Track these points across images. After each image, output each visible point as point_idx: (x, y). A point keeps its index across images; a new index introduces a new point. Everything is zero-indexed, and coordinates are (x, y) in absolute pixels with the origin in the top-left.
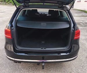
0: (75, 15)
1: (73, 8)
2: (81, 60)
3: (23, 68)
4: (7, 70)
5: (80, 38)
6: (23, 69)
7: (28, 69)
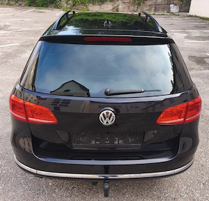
0: (193, 35)
1: (189, 14)
2: (202, 165)
3: (57, 186)
4: (20, 191)
5: (202, 104)
6: (57, 191)
7: (71, 188)
